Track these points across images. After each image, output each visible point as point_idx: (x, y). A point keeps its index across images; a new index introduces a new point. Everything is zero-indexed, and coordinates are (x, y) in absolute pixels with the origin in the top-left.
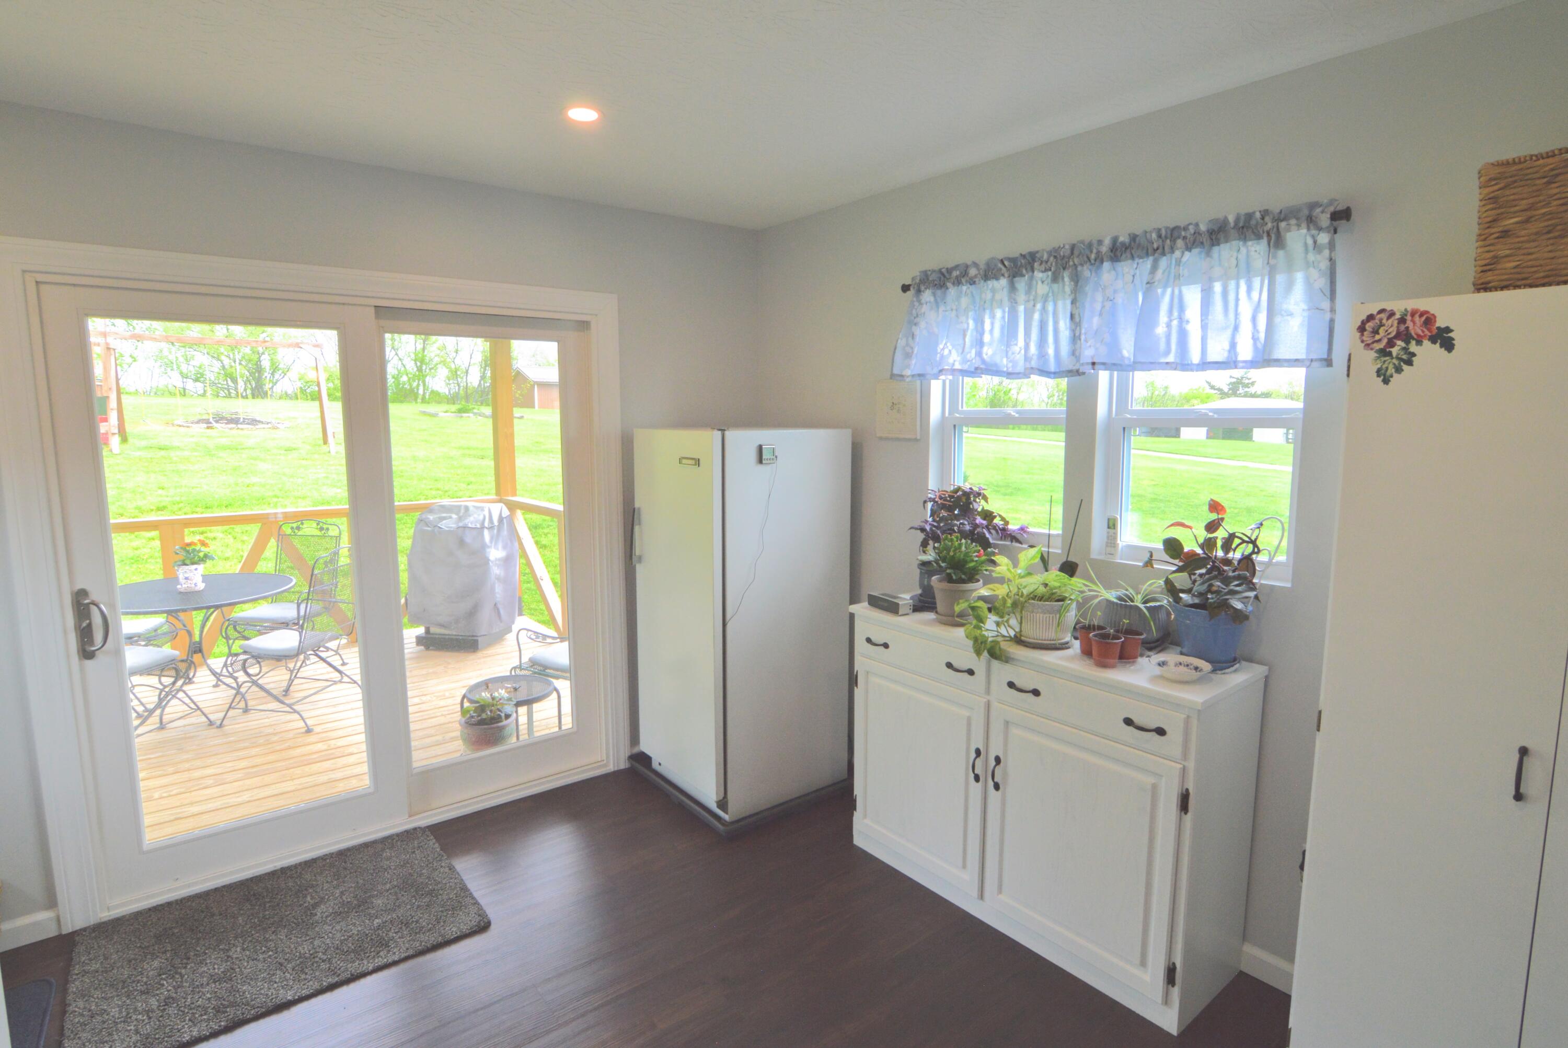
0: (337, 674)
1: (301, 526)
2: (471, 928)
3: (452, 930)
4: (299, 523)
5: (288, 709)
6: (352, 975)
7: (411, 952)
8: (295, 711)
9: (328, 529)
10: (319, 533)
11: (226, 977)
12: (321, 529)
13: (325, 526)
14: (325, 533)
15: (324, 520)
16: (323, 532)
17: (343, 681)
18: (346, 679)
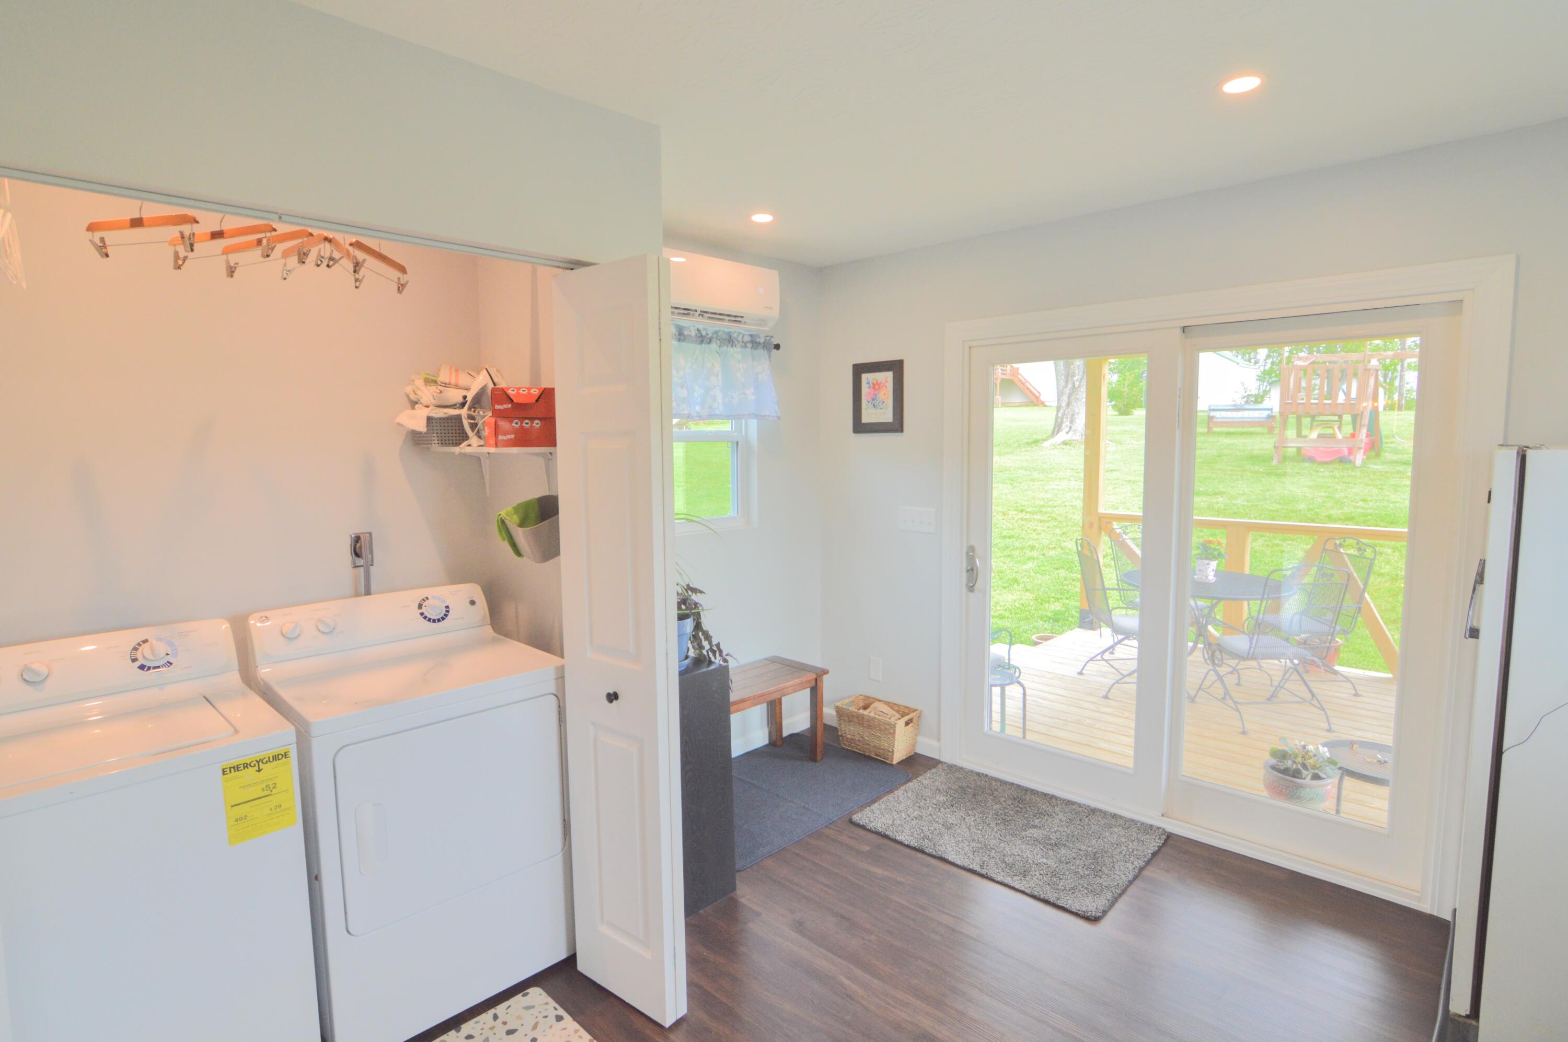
0: (1310, 696)
1: (1343, 543)
2: (1079, 910)
3: (1067, 901)
4: (1342, 540)
5: (1233, 706)
6: (987, 874)
7: (1028, 891)
8: (1238, 710)
9: (1365, 550)
10: (1357, 553)
11: (948, 827)
12: (1359, 549)
13: (1363, 547)
14: (1361, 554)
15: (1363, 540)
16: (1360, 552)
17: (1312, 703)
18: (1315, 702)
